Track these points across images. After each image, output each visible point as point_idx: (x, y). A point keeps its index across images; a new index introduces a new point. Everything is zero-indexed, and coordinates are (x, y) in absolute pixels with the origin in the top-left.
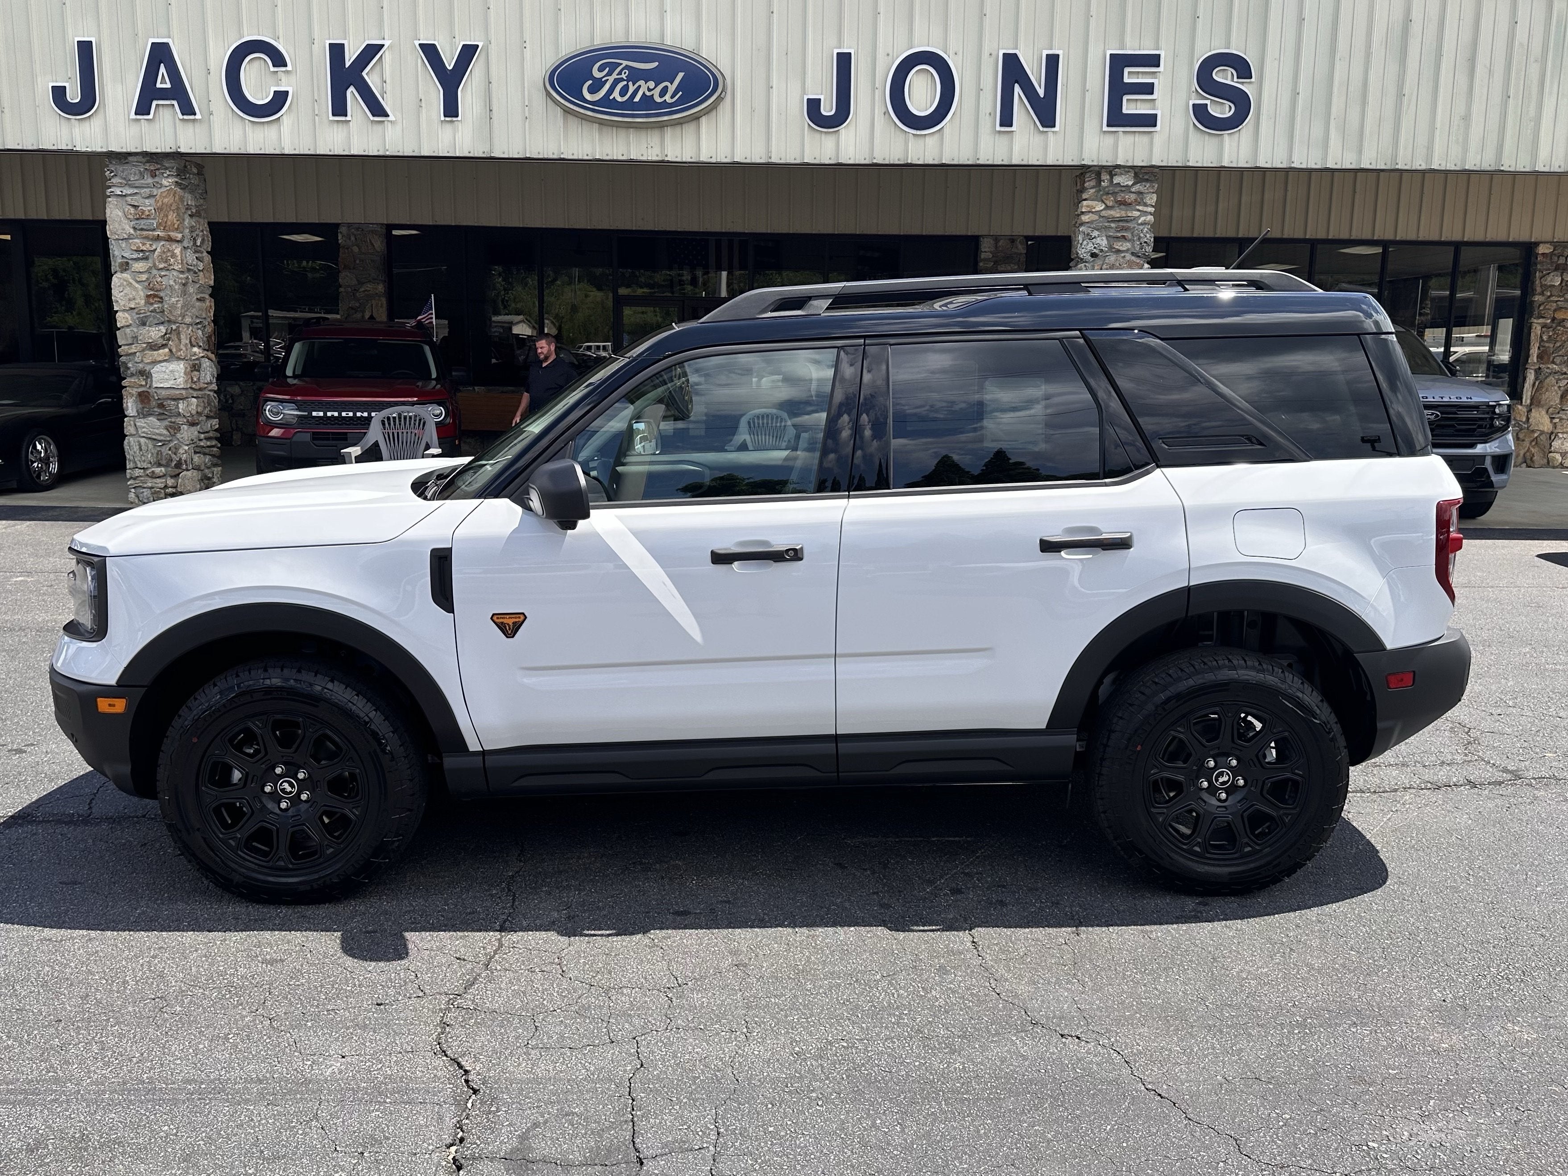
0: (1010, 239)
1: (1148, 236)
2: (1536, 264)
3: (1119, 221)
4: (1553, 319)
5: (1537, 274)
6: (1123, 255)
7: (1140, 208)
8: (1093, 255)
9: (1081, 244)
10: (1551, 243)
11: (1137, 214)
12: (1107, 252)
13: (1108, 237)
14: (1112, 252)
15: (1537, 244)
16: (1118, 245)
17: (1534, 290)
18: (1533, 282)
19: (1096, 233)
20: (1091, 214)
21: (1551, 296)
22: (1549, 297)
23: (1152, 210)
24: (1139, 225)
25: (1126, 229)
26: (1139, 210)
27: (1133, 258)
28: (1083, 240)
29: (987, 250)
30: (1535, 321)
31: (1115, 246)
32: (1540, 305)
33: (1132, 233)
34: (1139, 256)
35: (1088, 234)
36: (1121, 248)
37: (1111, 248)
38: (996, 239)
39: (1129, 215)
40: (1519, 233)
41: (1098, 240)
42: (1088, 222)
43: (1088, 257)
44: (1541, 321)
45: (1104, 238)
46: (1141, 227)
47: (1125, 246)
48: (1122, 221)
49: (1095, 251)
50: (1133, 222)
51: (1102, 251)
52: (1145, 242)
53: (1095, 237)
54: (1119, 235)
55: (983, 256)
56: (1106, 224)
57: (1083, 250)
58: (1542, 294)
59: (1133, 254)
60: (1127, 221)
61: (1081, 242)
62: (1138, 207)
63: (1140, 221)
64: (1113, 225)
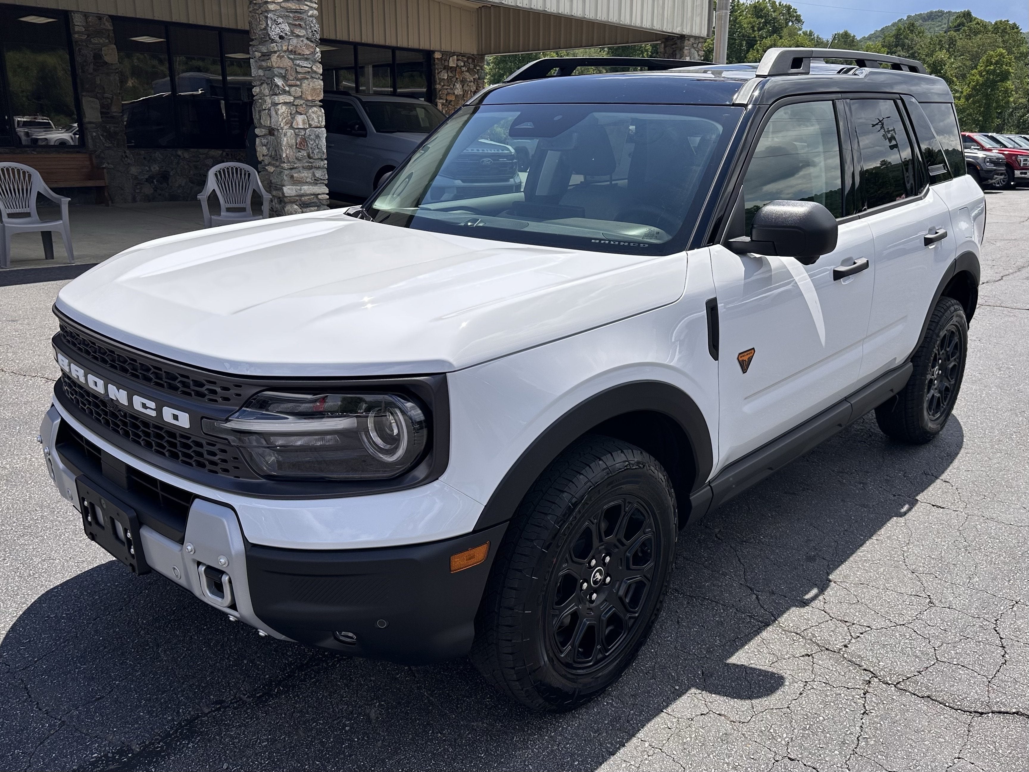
0: (97, 17)
1: (317, 26)
2: (434, 65)
3: (295, 12)
4: (447, 100)
5: (436, 71)
6: (301, 39)
7: (308, 4)
8: (281, 37)
9: (271, 28)
10: (440, 51)
11: (307, 8)
12: (289, 36)
13: (289, 24)
14: (293, 36)
15: (433, 52)
16: (297, 31)
17: (435, 81)
18: (435, 76)
19: (280, 20)
20: (274, 5)
21: (444, 85)
22: (443, 86)
23: (315, 6)
24: (308, 16)
25: (301, 19)
26: (307, 5)
27: (308, 42)
28: (272, 25)
29: (78, 24)
30: (438, 101)
31: (295, 32)
32: (439, 92)
33: (305, 23)
34: (312, 41)
35: (275, 20)
36: (300, 34)
37: (292, 32)
38: (86, 15)
39: (302, 8)
40: (425, 45)
41: (283, 26)
42: (273, 11)
43: (277, 38)
44: (441, 101)
45: (287, 24)
46: (311, 19)
47: (302, 32)
48: (297, 12)
49: (282, 34)
50: (305, 14)
51: (286, 34)
52: (315, 31)
53: (280, 23)
54: (297, 23)
55: (77, 29)
56: (287, 14)
57: (273, 33)
58: (440, 84)
59: (307, 38)
60: (300, 13)
61: (270, 25)
62: (306, 3)
63: (309, 14)
64: (291, 15)
